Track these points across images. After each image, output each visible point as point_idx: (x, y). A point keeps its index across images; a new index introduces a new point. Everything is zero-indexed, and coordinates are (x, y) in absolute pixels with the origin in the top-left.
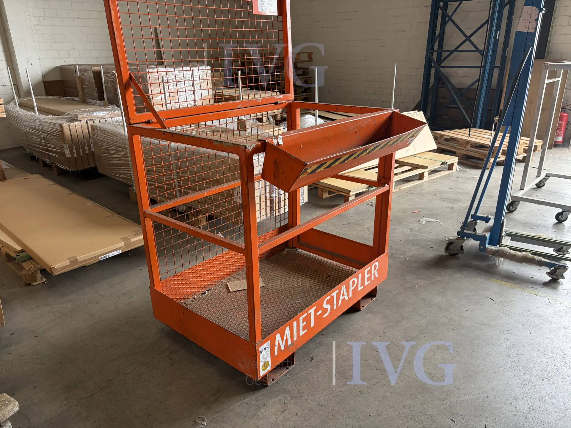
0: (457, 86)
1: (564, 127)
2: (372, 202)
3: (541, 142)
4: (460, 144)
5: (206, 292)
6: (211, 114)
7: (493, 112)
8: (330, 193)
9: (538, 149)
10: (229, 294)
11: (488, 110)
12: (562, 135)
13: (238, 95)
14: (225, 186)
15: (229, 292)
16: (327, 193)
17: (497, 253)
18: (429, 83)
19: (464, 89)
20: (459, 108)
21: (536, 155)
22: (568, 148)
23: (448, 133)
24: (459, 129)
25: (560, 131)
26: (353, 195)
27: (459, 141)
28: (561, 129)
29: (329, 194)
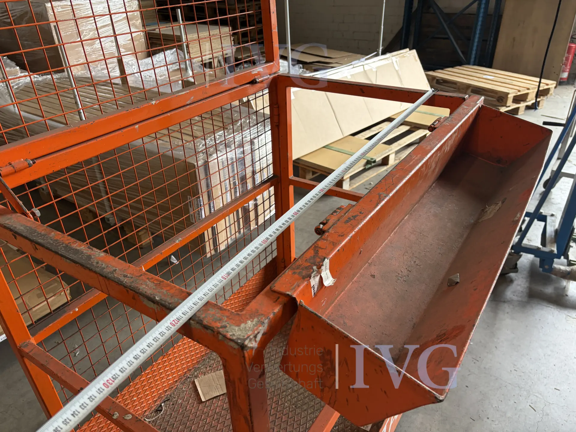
0: (446, 11)
1: (571, 60)
2: (370, 184)
3: (554, 84)
4: (458, 88)
5: (163, 404)
6: (137, 126)
7: (488, 43)
8: (314, 173)
9: (550, 93)
10: (201, 405)
11: (483, 40)
12: (568, 70)
13: (177, 33)
14: (177, 242)
15: (200, 401)
16: (311, 174)
17: (569, 276)
18: (412, 8)
19: (456, 14)
20: (448, 38)
21: (548, 99)
22: (573, 86)
23: (440, 74)
24: (452, 67)
25: (566, 66)
26: (347, 178)
27: (458, 84)
28: (567, 63)
29: (313, 175)
